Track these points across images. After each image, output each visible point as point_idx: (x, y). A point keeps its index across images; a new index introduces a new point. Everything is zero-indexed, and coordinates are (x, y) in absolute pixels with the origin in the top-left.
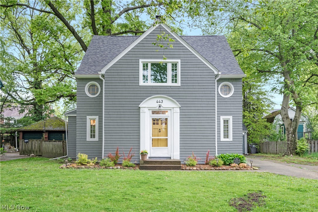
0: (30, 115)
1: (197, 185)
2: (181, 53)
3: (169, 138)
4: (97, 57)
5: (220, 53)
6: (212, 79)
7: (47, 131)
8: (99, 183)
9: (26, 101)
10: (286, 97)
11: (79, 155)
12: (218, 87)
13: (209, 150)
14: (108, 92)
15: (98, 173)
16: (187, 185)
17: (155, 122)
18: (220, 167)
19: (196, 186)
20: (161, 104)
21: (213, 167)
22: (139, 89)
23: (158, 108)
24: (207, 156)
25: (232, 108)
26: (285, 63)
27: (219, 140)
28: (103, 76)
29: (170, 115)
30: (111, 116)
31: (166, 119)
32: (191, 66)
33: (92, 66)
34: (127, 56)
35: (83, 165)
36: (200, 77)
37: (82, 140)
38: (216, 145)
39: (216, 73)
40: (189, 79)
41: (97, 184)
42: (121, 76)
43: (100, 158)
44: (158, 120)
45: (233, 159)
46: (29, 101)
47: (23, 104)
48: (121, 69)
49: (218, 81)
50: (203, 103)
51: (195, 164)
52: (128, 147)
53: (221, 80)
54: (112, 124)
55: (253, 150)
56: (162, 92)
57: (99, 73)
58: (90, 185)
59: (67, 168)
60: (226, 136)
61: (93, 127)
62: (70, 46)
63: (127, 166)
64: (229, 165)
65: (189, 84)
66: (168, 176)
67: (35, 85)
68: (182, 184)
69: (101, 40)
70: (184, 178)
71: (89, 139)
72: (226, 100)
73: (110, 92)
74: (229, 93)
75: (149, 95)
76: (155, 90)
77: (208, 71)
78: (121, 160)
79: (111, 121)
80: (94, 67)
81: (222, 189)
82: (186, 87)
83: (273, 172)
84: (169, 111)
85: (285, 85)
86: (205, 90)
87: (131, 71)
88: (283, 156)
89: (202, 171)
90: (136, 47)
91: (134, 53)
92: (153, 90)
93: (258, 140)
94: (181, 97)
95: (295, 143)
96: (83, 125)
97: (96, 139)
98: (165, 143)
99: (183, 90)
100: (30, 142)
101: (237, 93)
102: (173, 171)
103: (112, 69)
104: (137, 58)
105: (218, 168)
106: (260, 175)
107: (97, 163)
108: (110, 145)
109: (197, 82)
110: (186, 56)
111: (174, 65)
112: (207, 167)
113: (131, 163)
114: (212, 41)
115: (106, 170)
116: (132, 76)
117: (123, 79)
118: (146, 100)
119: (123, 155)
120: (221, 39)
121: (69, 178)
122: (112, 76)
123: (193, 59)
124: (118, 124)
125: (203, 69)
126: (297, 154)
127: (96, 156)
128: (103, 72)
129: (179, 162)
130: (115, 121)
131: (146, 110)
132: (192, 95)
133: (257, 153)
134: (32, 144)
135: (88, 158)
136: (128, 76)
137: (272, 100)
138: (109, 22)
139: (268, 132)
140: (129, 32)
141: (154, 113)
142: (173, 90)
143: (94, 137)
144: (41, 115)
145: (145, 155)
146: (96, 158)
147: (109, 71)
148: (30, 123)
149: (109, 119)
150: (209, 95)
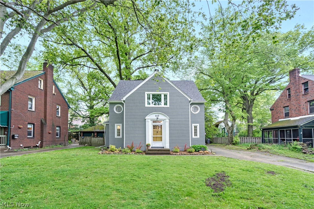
0: (88, 123)
1: (181, 166)
2: (169, 89)
3: (163, 136)
4: (122, 91)
5: (191, 89)
6: (187, 103)
7: (96, 132)
8: (118, 166)
9: (85, 116)
10: (226, 114)
11: (110, 146)
12: (191, 108)
13: (186, 143)
14: (127, 110)
15: (120, 158)
16: (175, 166)
17: (155, 127)
18: (193, 153)
19: (181, 168)
20: (158, 117)
21: (189, 153)
22: (145, 109)
23: (156, 119)
24: (185, 146)
25: (199, 119)
26: (226, 96)
27: (192, 137)
28: (124, 101)
29: (163, 123)
30: (129, 124)
31: (161, 126)
32: (175, 96)
33: (118, 96)
34: (138, 90)
35: (112, 151)
36: (180, 102)
37: (112, 137)
38: (190, 140)
39: (190, 100)
40: (174, 103)
41: (117, 166)
42: (135, 102)
43: (123, 148)
44: (156, 126)
45: (200, 148)
46: (87, 116)
47: (84, 117)
48: (134, 97)
49: (191, 104)
50: (182, 116)
51: (178, 151)
52: (139, 141)
53: (192, 104)
54: (130, 128)
55: (208, 142)
56: (158, 110)
57: (122, 100)
58: (112, 167)
59: (102, 154)
60: (196, 135)
61: (119, 130)
62: (108, 87)
63: (138, 152)
64: (198, 151)
65: (174, 106)
66: (163, 160)
67: (90, 108)
68: (172, 166)
69: (124, 83)
70: (172, 161)
71: (116, 137)
72: (195, 115)
73: (128, 110)
74: (197, 111)
75: (151, 112)
76: (154, 109)
77: (185, 99)
78: (135, 149)
79: (129, 127)
80: (119, 97)
81: (198, 169)
82: (172, 108)
83: (225, 156)
84: (163, 121)
85: (226, 107)
86: (184, 109)
87: (140, 99)
88: (226, 145)
89: (182, 156)
90: (143, 85)
91: (142, 88)
92: (153, 109)
93: (211, 137)
94: (169, 113)
95: (232, 138)
96: (113, 129)
97: (121, 137)
98: (161, 139)
99: (170, 109)
100: (85, 138)
101: (201, 111)
102: (165, 156)
103: (129, 97)
104: (144, 92)
105: (192, 154)
106: (217, 158)
107: (121, 151)
108: (128, 140)
109: (178, 105)
110: (172, 90)
111: (165, 96)
112: (185, 153)
113: (140, 151)
114: (186, 83)
115: (125, 155)
116: (141, 102)
117: (136, 103)
118: (149, 115)
119: (136, 146)
120: (191, 82)
121: (101, 161)
122: (129, 102)
123: (176, 92)
124: (133, 128)
125: (182, 97)
126: (234, 144)
127: (120, 146)
128: (124, 99)
129: (169, 150)
130: (131, 127)
131: (149, 120)
132: (176, 112)
133: (210, 143)
134: (86, 139)
135: (116, 148)
136: (138, 102)
137: (217, 115)
138: (129, 74)
139: (216, 133)
140: (140, 79)
141: (154, 122)
142: (165, 109)
143: (119, 136)
144: (94, 123)
145: (149, 146)
146: (120, 148)
147: (128, 99)
148: (87, 128)
149: (128, 125)
150: (186, 112)
